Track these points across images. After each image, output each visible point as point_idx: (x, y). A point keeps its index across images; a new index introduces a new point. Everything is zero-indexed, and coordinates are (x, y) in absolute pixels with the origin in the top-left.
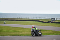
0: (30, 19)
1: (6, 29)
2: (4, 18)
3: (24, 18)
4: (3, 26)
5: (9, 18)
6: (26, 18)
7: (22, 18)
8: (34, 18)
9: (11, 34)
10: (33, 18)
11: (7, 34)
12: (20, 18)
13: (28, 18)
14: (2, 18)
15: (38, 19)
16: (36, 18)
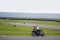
0: (47, 19)
1: (23, 28)
2: (21, 17)
3: (41, 18)
4: (20, 25)
5: (27, 17)
6: (43, 18)
7: (40, 18)
8: (52, 18)
9: (28, 34)
10: (50, 18)
11: (25, 33)
12: (38, 18)
13: (45, 18)
14: (20, 18)
15: (56, 19)
16: (53, 18)
